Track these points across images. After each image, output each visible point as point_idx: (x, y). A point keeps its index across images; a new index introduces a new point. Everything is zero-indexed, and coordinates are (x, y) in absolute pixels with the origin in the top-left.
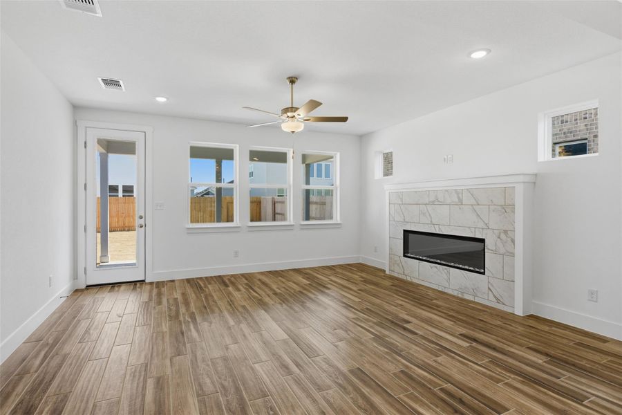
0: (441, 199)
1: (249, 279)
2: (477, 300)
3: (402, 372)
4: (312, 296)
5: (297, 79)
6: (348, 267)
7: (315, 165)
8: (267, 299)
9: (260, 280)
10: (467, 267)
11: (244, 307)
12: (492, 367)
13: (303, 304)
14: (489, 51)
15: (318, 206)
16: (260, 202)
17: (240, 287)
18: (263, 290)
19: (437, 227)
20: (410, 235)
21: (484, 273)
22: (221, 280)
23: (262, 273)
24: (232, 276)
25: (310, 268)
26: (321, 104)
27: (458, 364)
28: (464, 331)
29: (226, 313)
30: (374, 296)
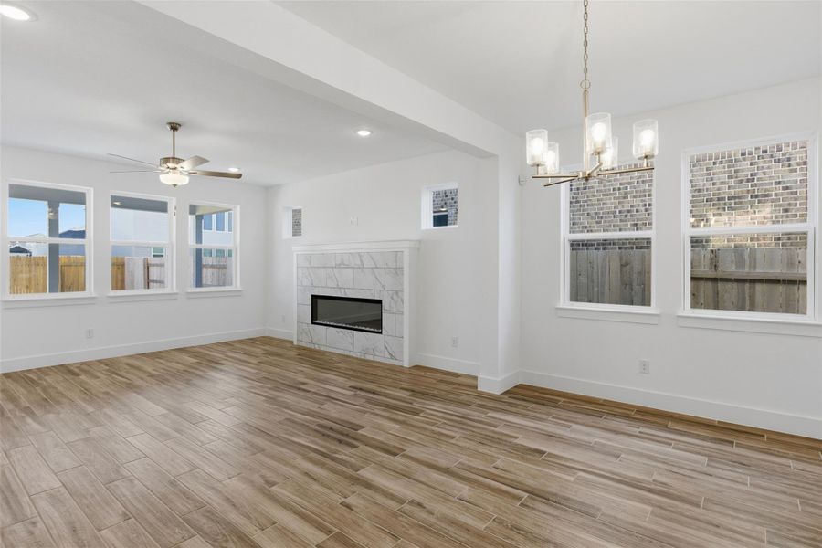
0: (346, 263)
1: (111, 366)
2: (377, 359)
3: (287, 419)
4: (201, 373)
5: (180, 125)
6: (251, 341)
7: (214, 216)
8: (139, 382)
9: (128, 364)
10: (367, 329)
11: (107, 393)
12: (366, 404)
13: (188, 382)
14: (372, 132)
15: (215, 270)
16: (123, 265)
17: (98, 374)
18: (132, 374)
19: (343, 290)
20: (319, 301)
21: (381, 333)
22: (66, 370)
23: (131, 357)
24: (83, 363)
25: (201, 347)
26: (208, 161)
27: (339, 407)
28: (353, 384)
29: (79, 402)
30: (276, 366)
